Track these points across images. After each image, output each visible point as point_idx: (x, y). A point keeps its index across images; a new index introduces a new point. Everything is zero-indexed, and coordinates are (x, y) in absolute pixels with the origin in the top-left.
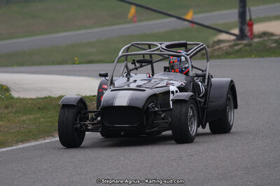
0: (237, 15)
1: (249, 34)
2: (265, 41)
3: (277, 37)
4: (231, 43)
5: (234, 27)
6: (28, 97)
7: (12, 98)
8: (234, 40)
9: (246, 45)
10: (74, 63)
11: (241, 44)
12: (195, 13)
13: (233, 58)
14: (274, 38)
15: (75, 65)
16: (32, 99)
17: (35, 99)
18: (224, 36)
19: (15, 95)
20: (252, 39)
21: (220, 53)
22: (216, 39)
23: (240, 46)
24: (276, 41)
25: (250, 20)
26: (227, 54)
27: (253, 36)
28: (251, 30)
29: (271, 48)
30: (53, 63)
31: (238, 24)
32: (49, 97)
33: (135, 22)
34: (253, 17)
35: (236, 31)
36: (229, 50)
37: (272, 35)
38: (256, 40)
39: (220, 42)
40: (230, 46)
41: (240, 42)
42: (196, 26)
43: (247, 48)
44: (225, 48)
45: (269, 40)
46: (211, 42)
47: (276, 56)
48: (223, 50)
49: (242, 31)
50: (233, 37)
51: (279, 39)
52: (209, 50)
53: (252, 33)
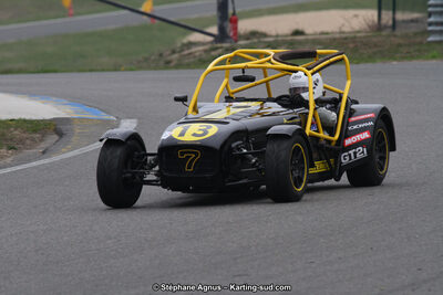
0: (215, 7)
1: (231, 34)
3: (271, 39)
4: (206, 47)
5: (208, 26)
8: (211, 42)
9: (227, 50)
11: (221, 47)
14: (267, 39)
18: (196, 37)
20: (236, 41)
21: (192, 60)
22: (185, 41)
23: (220, 51)
24: (269, 45)
25: (234, 14)
26: (202, 62)
27: (237, 37)
28: (235, 28)
31: (217, 20)
33: (71, 15)
34: (238, 10)
35: (214, 30)
36: (204, 56)
37: (264, 35)
38: (241, 42)
39: (191, 44)
40: (205, 51)
41: (219, 45)
44: (198, 54)
45: (260, 42)
46: (179, 45)
48: (195, 56)
49: (222, 29)
50: (210, 39)
51: (275, 41)
52: (176, 56)
53: (236, 34)
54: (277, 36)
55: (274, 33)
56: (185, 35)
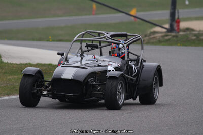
0: (168, 15)
1: (176, 28)
2: (188, 34)
3: (196, 33)
4: (163, 35)
5: (166, 23)
6: (14, 62)
7: (3, 62)
8: (165, 32)
9: (174, 36)
10: (48, 41)
11: (170, 35)
12: (137, 11)
13: (164, 45)
14: (194, 33)
15: (49, 42)
16: (17, 64)
17: (19, 64)
18: (158, 29)
19: (5, 60)
20: (178, 32)
21: (155, 41)
22: (152, 30)
23: (169, 37)
24: (195, 35)
25: (178, 18)
26: (160, 42)
27: (179, 30)
28: (178, 26)
29: (192, 40)
30: (33, 40)
31: (169, 21)
32: (30, 63)
33: (94, 14)
34: (180, 17)
35: (167, 26)
36: (161, 39)
37: (193, 30)
38: (181, 33)
39: (155, 33)
40: (162, 37)
41: (169, 34)
42: (138, 20)
43: (174, 38)
44: (158, 38)
45: (191, 34)
46: (149, 32)
47: (195, 46)
48: (156, 39)
49: (171, 26)
50: (165, 30)
51: (198, 34)
52: (147, 38)
53: (178, 28)
54: (200, 31)
55: (198, 29)
56: (152, 28)
